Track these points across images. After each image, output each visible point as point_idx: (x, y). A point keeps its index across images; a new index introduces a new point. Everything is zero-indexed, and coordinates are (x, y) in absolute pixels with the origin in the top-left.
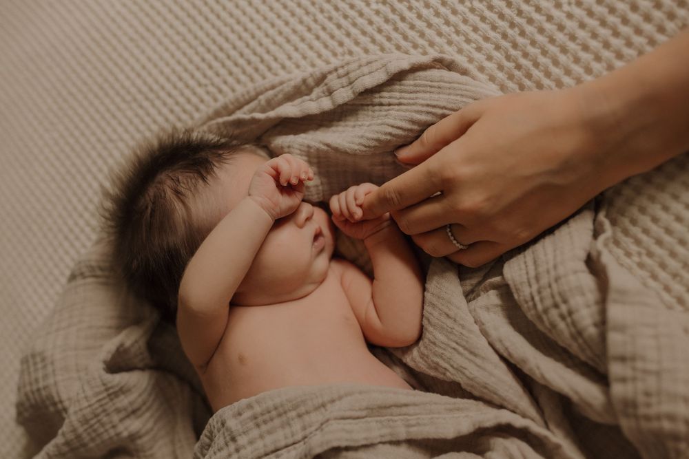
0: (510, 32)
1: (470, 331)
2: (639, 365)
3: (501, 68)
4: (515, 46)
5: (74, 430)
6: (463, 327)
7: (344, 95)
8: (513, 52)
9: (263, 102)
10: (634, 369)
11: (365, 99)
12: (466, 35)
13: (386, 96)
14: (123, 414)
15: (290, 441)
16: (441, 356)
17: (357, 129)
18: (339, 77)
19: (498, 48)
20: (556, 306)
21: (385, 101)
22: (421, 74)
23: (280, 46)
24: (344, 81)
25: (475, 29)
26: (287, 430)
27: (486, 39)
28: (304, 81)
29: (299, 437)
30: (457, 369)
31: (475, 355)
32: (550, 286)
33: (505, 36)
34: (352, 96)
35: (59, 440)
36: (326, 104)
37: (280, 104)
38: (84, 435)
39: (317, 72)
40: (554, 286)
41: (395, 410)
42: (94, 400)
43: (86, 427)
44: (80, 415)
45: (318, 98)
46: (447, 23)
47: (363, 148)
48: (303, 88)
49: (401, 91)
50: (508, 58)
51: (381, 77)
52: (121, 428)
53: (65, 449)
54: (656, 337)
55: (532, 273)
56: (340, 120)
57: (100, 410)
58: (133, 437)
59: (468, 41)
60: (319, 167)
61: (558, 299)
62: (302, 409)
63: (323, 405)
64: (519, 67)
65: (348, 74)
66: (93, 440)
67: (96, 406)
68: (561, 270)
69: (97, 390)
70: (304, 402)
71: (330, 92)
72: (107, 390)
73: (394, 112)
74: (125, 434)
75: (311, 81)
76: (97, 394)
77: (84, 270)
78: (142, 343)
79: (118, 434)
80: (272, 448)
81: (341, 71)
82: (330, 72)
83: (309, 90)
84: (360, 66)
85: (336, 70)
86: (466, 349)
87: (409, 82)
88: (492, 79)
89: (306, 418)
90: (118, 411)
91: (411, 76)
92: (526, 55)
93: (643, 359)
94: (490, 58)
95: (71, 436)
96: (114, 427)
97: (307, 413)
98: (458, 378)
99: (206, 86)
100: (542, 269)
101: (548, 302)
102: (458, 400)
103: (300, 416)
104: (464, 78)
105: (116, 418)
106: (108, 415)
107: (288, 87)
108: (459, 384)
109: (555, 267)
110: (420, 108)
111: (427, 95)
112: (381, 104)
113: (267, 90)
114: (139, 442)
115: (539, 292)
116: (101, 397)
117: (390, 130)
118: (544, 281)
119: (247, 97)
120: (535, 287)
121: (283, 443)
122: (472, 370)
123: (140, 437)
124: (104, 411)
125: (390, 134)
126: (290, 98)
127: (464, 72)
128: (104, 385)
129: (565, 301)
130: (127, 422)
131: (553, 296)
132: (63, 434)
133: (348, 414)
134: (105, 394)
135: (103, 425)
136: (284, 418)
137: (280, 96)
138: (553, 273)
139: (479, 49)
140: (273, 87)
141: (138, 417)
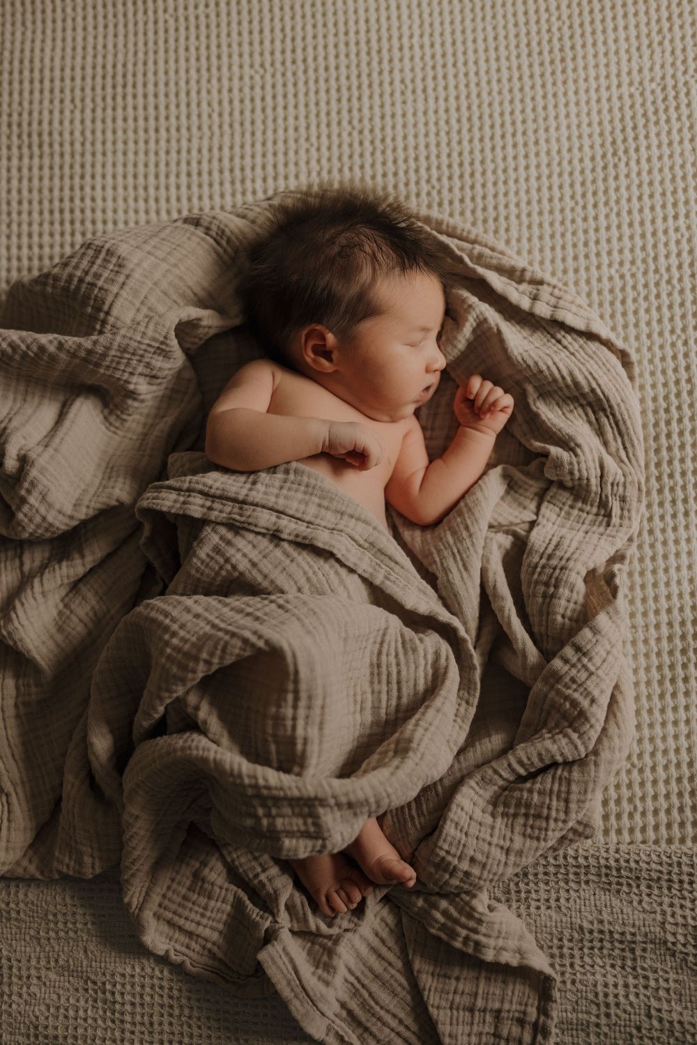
0: (683, 383)
1: (476, 552)
2: (585, 660)
3: (655, 399)
4: (678, 395)
5: (108, 348)
6: (473, 544)
7: (543, 310)
8: (672, 397)
9: (476, 252)
10: (579, 660)
11: (553, 327)
12: (653, 356)
13: (568, 339)
14: (147, 371)
15: (299, 515)
16: (439, 551)
17: (526, 342)
18: (551, 294)
19: (665, 385)
20: (547, 584)
21: (565, 342)
22: (605, 349)
23: (520, 225)
24: (553, 301)
25: (663, 359)
26: (302, 507)
27: (664, 372)
28: (524, 270)
29: (308, 518)
30: (444, 569)
31: (466, 568)
32: (555, 569)
33: (677, 382)
34: (548, 317)
35: (87, 343)
36: (525, 304)
37: (489, 267)
38: (109, 359)
39: (539, 275)
40: (558, 571)
41: (387, 560)
42: (147, 341)
43: (118, 354)
44: (126, 341)
45: (523, 293)
46: (649, 336)
47: (520, 359)
48: (518, 273)
49: (581, 347)
50: (666, 398)
51: (580, 325)
52: (134, 379)
53: (83, 354)
54: (608, 653)
55: (549, 551)
56: (518, 323)
57: (141, 352)
58: (132, 395)
59: (651, 361)
60: (475, 339)
61: (553, 581)
62: (326, 503)
63: (342, 514)
64: (667, 410)
65: (560, 298)
66: (108, 367)
67: (143, 347)
68: (571, 564)
69: (157, 336)
70: (331, 499)
71: (535, 298)
72: (162, 343)
73: (564, 354)
74: (131, 387)
75: (528, 276)
76: (154, 339)
77: (214, 228)
78: (212, 332)
79: (127, 382)
80: (280, 508)
81: (556, 292)
82: (549, 284)
83: (520, 281)
84: (572, 302)
85: (554, 287)
86: (462, 559)
87: (593, 346)
88: (642, 400)
89: (323, 511)
90: (148, 365)
91: (597, 344)
92: (679, 408)
93: (590, 660)
94: (654, 386)
95: (100, 349)
96: (132, 374)
97: (327, 508)
98: (440, 574)
99: (433, 187)
100: (558, 553)
101: (544, 578)
102: (429, 587)
103: (319, 505)
104: (627, 381)
105: (140, 369)
106: (140, 361)
107: (506, 262)
108: (437, 578)
109: (568, 560)
110: (584, 370)
111: (596, 367)
112: (559, 342)
113: (486, 246)
114: (130, 402)
115: (543, 567)
116: (153, 344)
117: (550, 363)
118: (554, 562)
119: (465, 234)
120: (543, 561)
121: (291, 512)
122: (455, 576)
123: (135, 399)
124: (142, 356)
125: (548, 368)
126: (500, 270)
127: (631, 378)
128: (165, 337)
129: (556, 587)
130: (142, 380)
131: (551, 577)
132: (95, 343)
133: (357, 537)
134: (157, 345)
135: (128, 365)
136: (307, 497)
137: (494, 262)
138: (563, 562)
139: (653, 374)
140: (493, 249)
141: (150, 384)
